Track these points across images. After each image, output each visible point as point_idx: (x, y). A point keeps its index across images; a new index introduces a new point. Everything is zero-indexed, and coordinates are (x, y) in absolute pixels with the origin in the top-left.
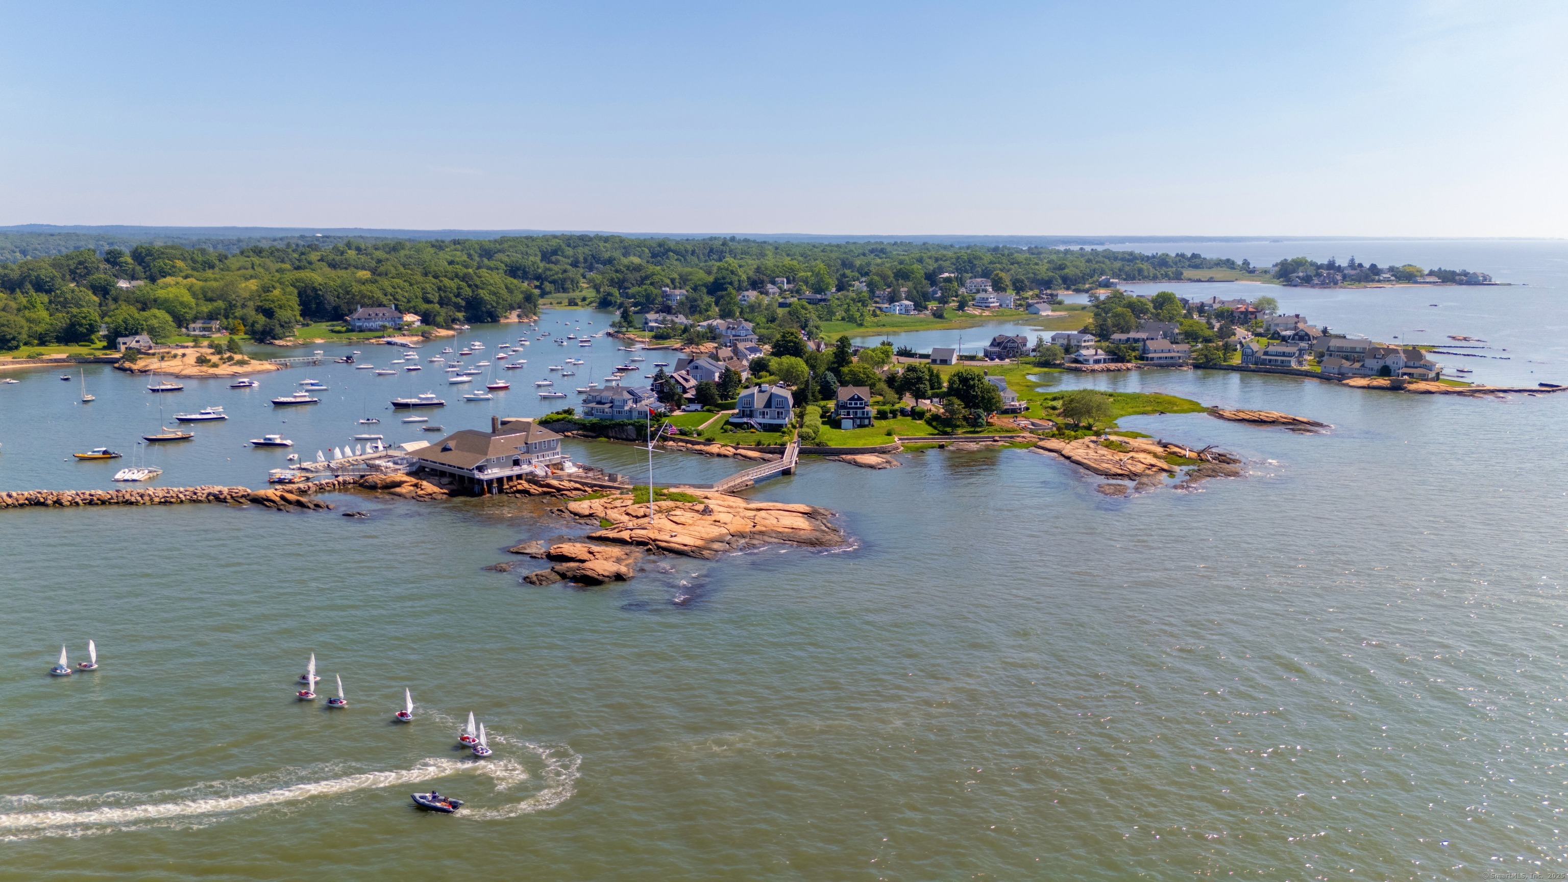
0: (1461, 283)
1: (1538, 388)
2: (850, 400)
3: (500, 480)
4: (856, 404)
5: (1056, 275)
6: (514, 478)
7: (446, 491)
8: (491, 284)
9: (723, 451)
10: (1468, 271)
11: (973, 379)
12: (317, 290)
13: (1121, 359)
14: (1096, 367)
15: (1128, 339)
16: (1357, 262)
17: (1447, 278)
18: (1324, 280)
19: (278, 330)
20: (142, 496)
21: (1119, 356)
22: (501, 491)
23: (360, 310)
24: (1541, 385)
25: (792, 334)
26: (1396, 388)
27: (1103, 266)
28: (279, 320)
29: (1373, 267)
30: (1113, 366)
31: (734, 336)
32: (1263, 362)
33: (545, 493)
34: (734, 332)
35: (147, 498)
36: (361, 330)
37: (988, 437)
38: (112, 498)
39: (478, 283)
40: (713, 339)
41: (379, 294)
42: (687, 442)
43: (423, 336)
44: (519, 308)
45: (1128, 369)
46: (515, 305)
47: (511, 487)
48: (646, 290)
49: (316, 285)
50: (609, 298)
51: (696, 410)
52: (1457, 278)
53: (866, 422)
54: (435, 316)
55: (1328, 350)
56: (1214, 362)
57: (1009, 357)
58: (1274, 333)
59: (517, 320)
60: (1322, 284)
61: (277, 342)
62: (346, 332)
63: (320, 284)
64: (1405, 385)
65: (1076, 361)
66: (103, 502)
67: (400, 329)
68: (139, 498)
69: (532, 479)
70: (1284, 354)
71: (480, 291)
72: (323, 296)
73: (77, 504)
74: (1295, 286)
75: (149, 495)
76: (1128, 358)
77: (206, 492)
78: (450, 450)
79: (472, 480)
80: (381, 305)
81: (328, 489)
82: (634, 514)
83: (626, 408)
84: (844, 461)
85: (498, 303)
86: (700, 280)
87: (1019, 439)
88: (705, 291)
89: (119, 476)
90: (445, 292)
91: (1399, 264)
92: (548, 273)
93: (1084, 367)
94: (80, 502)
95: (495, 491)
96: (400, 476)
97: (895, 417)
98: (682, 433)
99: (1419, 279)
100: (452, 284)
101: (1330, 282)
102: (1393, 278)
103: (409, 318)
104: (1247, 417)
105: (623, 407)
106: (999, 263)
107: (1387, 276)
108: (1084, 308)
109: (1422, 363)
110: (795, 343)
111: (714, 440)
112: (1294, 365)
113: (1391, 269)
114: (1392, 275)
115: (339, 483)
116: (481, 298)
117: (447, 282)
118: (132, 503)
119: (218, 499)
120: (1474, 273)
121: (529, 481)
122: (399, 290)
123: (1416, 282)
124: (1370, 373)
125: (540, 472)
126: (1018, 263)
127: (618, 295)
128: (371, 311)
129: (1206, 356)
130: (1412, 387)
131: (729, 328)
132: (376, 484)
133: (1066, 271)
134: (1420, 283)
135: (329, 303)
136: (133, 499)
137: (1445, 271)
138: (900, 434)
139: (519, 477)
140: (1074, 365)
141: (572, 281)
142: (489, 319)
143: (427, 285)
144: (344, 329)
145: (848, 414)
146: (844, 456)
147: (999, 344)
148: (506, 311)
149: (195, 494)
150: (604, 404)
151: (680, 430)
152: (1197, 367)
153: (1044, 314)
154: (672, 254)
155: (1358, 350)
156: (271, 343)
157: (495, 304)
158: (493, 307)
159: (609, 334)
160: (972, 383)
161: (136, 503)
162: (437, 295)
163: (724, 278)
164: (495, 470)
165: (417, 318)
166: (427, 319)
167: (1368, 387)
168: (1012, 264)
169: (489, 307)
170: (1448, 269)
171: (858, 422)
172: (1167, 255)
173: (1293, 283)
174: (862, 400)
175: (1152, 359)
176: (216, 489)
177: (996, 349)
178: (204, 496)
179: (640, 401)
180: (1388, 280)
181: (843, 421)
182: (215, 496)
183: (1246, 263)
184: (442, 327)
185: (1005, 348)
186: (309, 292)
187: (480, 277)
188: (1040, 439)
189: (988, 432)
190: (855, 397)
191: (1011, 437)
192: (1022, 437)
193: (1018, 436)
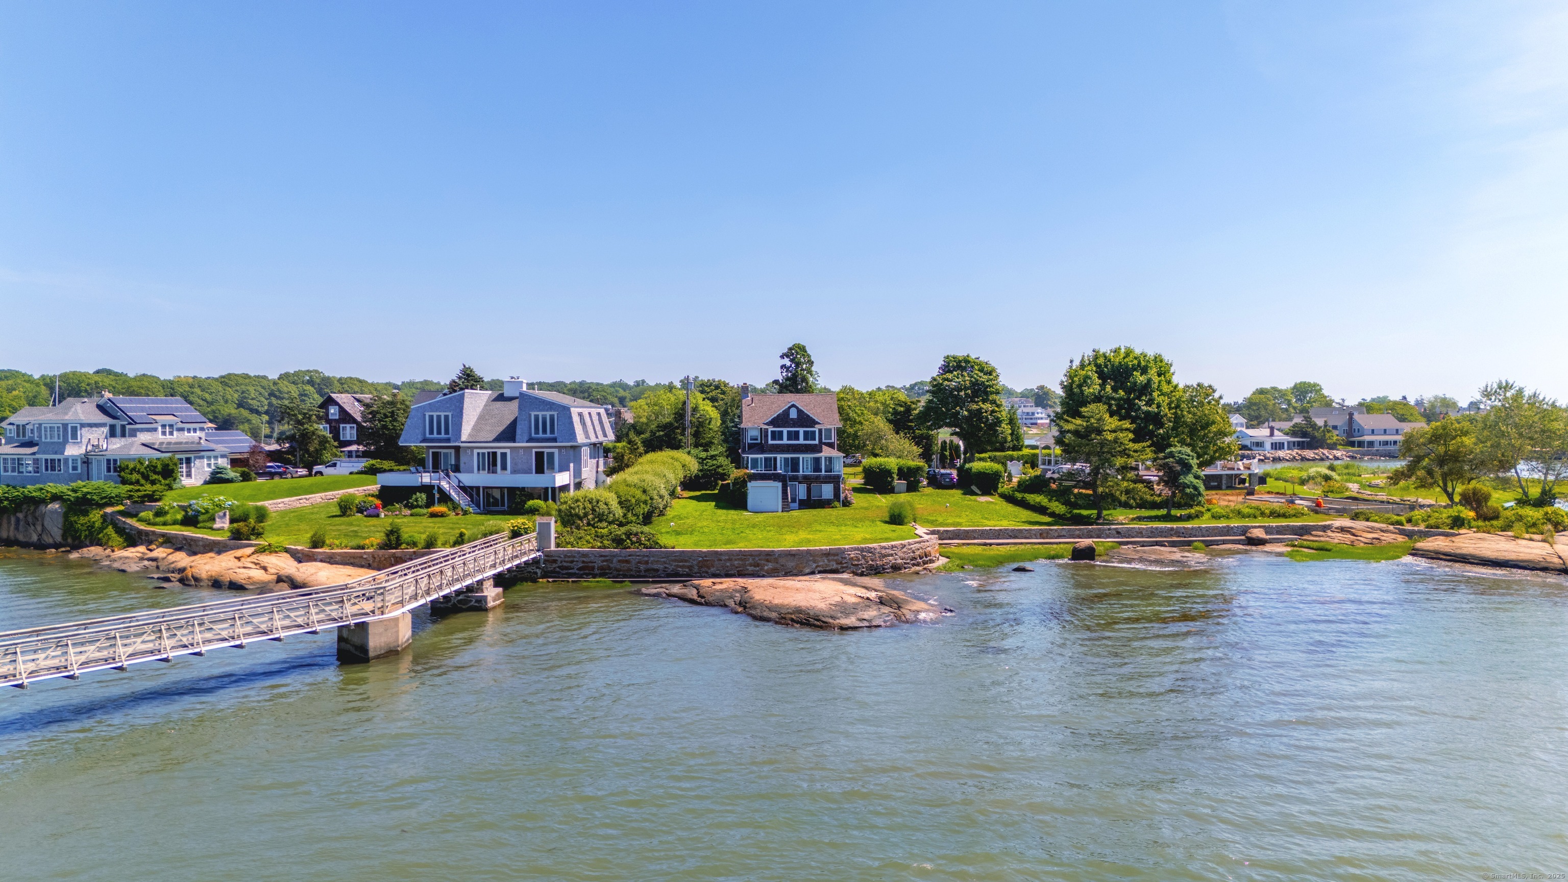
2: (773, 423)
4: (794, 436)
11: (1144, 371)
13: (1317, 443)
30: (1309, 454)
37: (1228, 531)
42: (181, 546)
53: (827, 491)
76: (1329, 441)
83: (72, 451)
84: (702, 601)
105: (62, 448)
138: (932, 522)
145: (769, 464)
146: (706, 583)
160: (1141, 379)
171: (801, 491)
174: (813, 423)
179: (130, 434)
181: (751, 485)
188: (1410, 535)
189: (1215, 517)
190: (793, 414)
191: (1303, 531)
192: (1342, 530)
193: (1325, 528)
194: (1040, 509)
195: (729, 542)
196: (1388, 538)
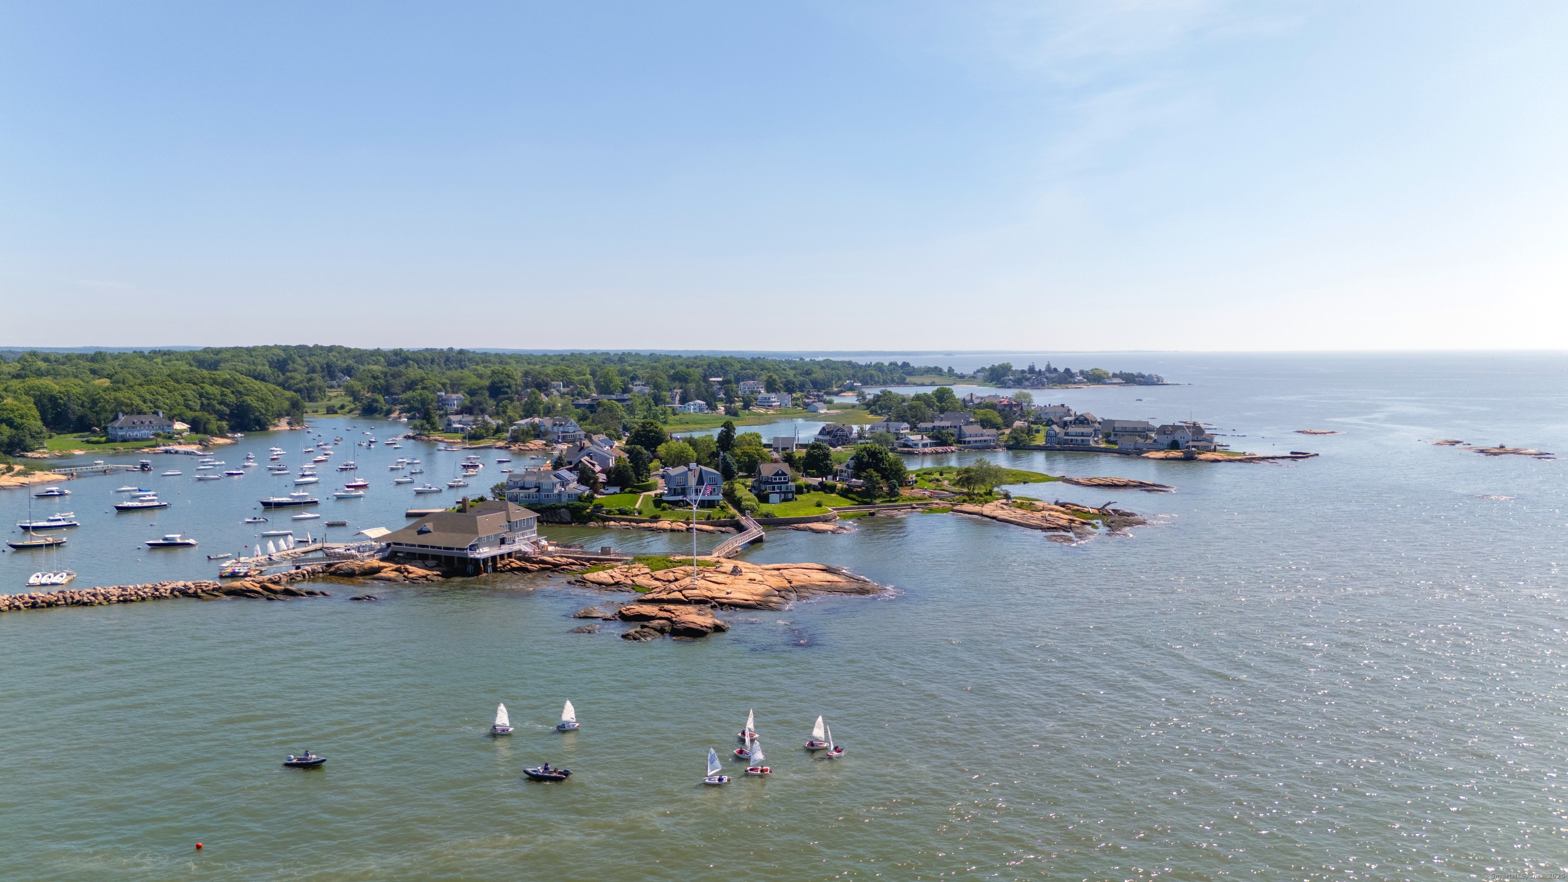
0: (1140, 384)
1: (1290, 455)
2: (775, 475)
3: (494, 558)
4: (780, 479)
5: (807, 379)
6: (506, 556)
7: (438, 573)
8: (256, 391)
9: (675, 526)
10: (1143, 373)
12: (57, 399)
13: (943, 443)
14: (926, 450)
15: (934, 428)
16: (1053, 367)
17: (1129, 379)
18: (1033, 382)
19: (29, 441)
20: (94, 595)
21: (942, 440)
22: (495, 569)
23: (122, 418)
24: (1292, 453)
25: (652, 424)
26: (1189, 458)
27: (839, 372)
28: (29, 430)
29: (1067, 371)
30: (940, 449)
31: (562, 432)
32: (1066, 442)
33: (543, 569)
34: (561, 429)
35: (101, 598)
36: (124, 440)
37: (907, 505)
38: (58, 600)
39: (242, 390)
40: (538, 436)
41: (137, 401)
42: (630, 521)
43: (200, 444)
44: (288, 415)
45: (952, 452)
46: (284, 413)
47: (504, 566)
48: (421, 395)
49: (54, 393)
50: (375, 404)
51: (615, 493)
52: (1137, 379)
53: (790, 496)
54: (206, 423)
55: (1114, 431)
56: (1023, 443)
57: (839, 445)
58: (1049, 421)
59: (288, 428)
60: (1032, 386)
61: (30, 454)
62: (106, 442)
63: (60, 392)
64: (1196, 456)
65: (906, 446)
66: (50, 605)
67: (170, 438)
68: (93, 598)
69: (524, 557)
70: (1082, 435)
71: (248, 398)
72: (65, 405)
73: (18, 608)
74: (1009, 387)
75: (102, 594)
76: (950, 442)
77: (169, 587)
78: (429, 532)
79: (465, 561)
80: (140, 412)
81: (298, 579)
82: (665, 579)
84: (798, 529)
85: (267, 410)
86: (474, 384)
87: (935, 506)
88: (487, 394)
89: (33, 580)
90: (208, 399)
91: (1087, 368)
92: (292, 381)
93: (916, 450)
94: (22, 606)
95: (490, 569)
96: (375, 562)
97: (808, 492)
98: (621, 512)
99: (1107, 381)
100: (215, 390)
101: (1038, 384)
102: (1085, 380)
103: (179, 426)
104: (1102, 482)
105: (552, 490)
106: (750, 369)
107: (1081, 378)
108: (853, 406)
109: (1204, 436)
110: (656, 432)
111: (659, 517)
112: (1092, 444)
113: (1082, 373)
114: (1084, 378)
115: (308, 572)
116: (249, 405)
117: (209, 388)
118: (85, 604)
119: (184, 593)
120: (1150, 375)
121: (519, 559)
122: (160, 397)
123: (1105, 384)
124: (1162, 447)
125: (528, 549)
126: (767, 369)
127: (383, 401)
128: (136, 419)
129: (1015, 438)
130: (1202, 457)
131: (555, 425)
132: (354, 570)
133: (814, 376)
134: (1109, 384)
135: (74, 413)
136: (85, 600)
137: (1125, 374)
139: (510, 555)
140: (906, 449)
141: (320, 389)
142: (257, 427)
143: (188, 392)
144: (104, 439)
145: (774, 488)
146: (795, 525)
147: (829, 433)
148: (274, 419)
149: (157, 590)
150: (528, 489)
151: (619, 510)
152: (1009, 448)
153: (822, 412)
154: (411, 362)
155: (1139, 430)
156: (23, 456)
157: (263, 411)
158: (262, 414)
159: (407, 437)
161: (91, 604)
162: (199, 402)
163: (501, 382)
164: (486, 549)
165: (185, 426)
166: (196, 426)
167: (1166, 459)
168: (762, 370)
169: (257, 414)
170: (1127, 372)
171: (783, 496)
172: (882, 364)
173: (1007, 385)
174: (786, 475)
175: (969, 442)
176: (180, 584)
177: (827, 438)
178: (169, 591)
179: (568, 484)
180: (1080, 382)
182: (180, 591)
183: (951, 370)
184: (216, 435)
185: (835, 436)
186: (45, 401)
187: (242, 383)
188: (952, 504)
189: (903, 500)
190: (780, 472)
191: (926, 504)
192: (936, 504)
193: (932, 503)
194: (853, 499)
195: (788, 515)
196: (947, 506)
